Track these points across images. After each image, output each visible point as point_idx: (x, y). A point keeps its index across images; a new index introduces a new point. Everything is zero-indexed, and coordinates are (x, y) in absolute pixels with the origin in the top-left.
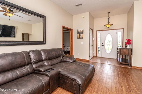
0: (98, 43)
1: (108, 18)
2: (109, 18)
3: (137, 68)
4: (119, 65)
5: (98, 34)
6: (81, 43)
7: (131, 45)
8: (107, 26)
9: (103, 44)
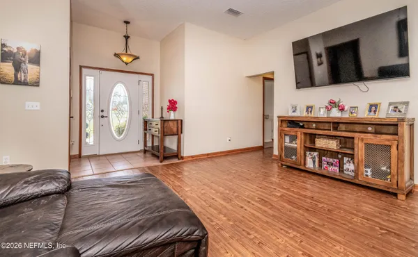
0: (85, 111)
1: (125, 36)
2: (127, 37)
3: (191, 159)
4: (161, 162)
5: (85, 79)
6: (27, 103)
7: (177, 112)
8: (125, 59)
9: (102, 111)
